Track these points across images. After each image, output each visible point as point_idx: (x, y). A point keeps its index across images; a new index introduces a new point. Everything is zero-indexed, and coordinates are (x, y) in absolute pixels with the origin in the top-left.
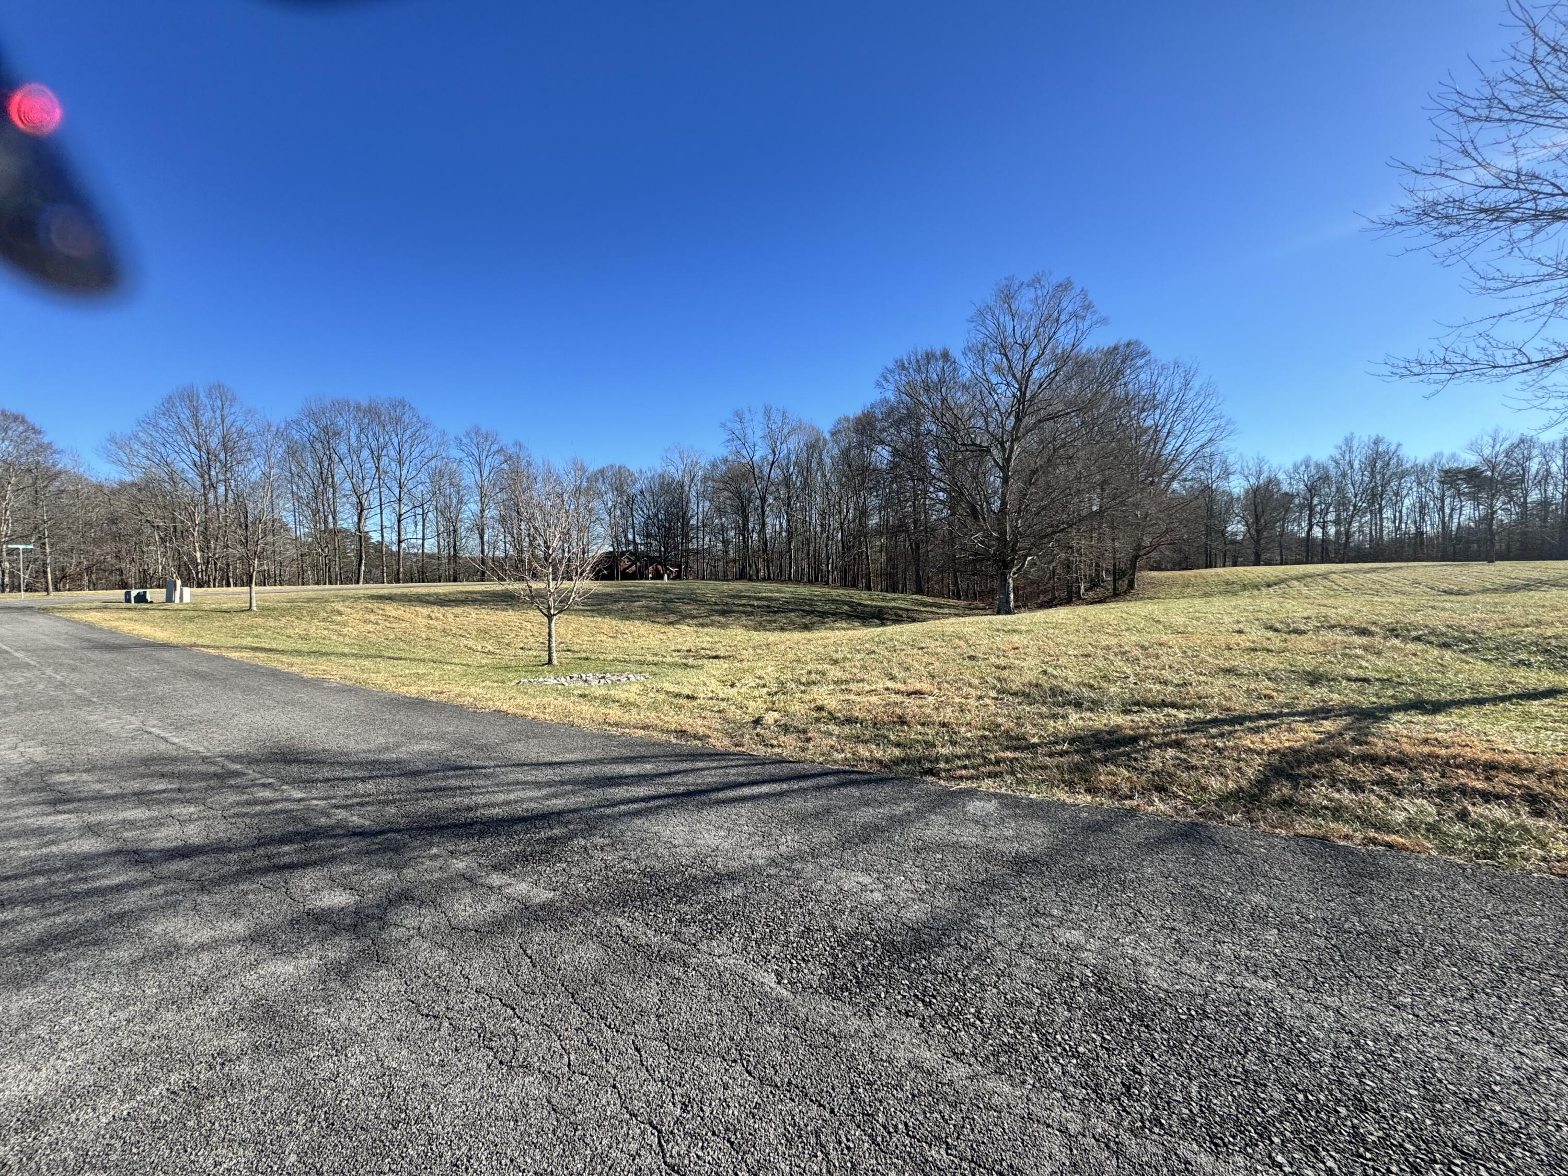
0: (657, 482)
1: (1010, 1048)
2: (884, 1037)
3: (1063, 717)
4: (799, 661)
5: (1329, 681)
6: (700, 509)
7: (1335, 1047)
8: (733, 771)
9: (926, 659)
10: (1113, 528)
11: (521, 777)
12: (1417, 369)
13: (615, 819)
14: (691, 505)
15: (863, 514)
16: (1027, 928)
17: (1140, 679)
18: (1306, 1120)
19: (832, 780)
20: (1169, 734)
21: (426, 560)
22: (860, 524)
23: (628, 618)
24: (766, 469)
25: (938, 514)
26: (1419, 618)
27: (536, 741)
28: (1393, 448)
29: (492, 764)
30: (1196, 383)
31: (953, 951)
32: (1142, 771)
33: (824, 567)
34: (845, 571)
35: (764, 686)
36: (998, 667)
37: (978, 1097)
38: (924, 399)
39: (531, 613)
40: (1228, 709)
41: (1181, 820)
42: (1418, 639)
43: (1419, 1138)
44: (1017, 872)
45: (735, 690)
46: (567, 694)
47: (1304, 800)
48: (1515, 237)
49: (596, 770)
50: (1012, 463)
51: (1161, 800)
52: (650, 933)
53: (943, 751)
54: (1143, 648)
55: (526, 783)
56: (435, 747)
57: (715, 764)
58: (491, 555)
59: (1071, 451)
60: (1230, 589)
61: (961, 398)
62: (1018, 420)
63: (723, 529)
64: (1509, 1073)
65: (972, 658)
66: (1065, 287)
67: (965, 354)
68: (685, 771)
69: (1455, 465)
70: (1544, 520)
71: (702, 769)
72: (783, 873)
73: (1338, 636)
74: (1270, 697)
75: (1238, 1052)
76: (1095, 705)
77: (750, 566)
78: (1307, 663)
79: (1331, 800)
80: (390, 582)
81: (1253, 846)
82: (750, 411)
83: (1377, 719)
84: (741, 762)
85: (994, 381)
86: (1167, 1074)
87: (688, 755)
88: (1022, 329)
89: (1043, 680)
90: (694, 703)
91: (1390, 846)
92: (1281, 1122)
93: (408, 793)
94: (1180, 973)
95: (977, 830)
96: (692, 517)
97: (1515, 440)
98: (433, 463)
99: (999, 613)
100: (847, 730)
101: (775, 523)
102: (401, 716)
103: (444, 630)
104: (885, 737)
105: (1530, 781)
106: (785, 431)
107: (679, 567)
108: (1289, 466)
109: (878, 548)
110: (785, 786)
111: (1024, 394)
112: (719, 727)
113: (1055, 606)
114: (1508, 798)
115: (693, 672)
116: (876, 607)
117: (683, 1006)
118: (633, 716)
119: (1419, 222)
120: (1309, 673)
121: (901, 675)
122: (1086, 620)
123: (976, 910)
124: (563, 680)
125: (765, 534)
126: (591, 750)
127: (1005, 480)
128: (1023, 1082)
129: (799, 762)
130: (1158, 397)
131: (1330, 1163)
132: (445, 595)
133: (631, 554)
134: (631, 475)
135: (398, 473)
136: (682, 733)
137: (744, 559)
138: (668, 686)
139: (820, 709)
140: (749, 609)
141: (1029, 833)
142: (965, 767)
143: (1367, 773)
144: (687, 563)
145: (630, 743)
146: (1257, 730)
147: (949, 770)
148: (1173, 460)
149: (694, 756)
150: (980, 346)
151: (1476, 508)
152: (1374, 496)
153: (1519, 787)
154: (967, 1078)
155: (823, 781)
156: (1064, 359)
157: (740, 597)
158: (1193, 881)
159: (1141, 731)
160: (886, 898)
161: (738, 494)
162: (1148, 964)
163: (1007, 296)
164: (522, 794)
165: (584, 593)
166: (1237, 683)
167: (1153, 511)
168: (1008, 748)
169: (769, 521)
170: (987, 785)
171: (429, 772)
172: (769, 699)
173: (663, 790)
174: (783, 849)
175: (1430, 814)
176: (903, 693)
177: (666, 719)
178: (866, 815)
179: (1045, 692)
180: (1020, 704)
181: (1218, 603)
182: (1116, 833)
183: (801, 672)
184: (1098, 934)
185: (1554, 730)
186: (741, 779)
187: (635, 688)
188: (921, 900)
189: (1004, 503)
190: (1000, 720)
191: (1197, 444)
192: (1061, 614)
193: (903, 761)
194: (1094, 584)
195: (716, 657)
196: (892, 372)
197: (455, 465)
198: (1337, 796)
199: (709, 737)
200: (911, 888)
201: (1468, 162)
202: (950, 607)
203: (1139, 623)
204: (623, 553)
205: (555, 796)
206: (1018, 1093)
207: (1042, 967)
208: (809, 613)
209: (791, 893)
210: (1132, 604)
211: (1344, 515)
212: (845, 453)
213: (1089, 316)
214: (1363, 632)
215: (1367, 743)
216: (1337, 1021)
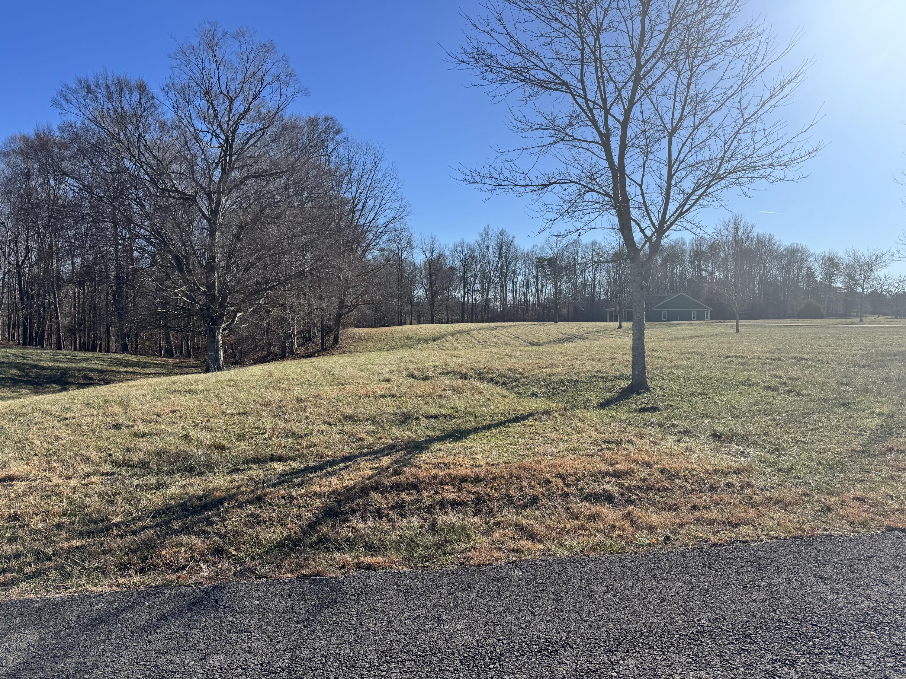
5: (414, 419)
20: (257, 490)
26: (500, 364)
30: (383, 166)
32: (212, 535)
40: (322, 457)
42: (490, 379)
47: (334, 536)
50: (220, 216)
51: (212, 564)
60: (408, 343)
62: (225, 172)
66: (268, 48)
67: (164, 91)
69: (542, 255)
70: (583, 295)
73: (446, 381)
74: (362, 440)
76: (209, 469)
78: (411, 405)
79: (355, 531)
81: (251, 599)
83: (421, 450)
85: (200, 128)
88: (226, 80)
89: (176, 445)
99: (208, 370)
105: (480, 488)
111: (230, 146)
114: (464, 504)
120: (405, 415)
130: (354, 173)
141: (8, 649)
142: (5, 571)
143: (390, 500)
146: (331, 474)
148: (368, 230)
152: (501, 273)
153: (474, 494)
156: (269, 120)
159: (234, 491)
163: (211, 41)
166: (347, 429)
168: (80, 535)
175: (414, 529)
179: (167, 460)
180: (130, 477)
185: (515, 444)
190: (93, 501)
191: (386, 219)
194: (306, 339)
215: (401, 473)
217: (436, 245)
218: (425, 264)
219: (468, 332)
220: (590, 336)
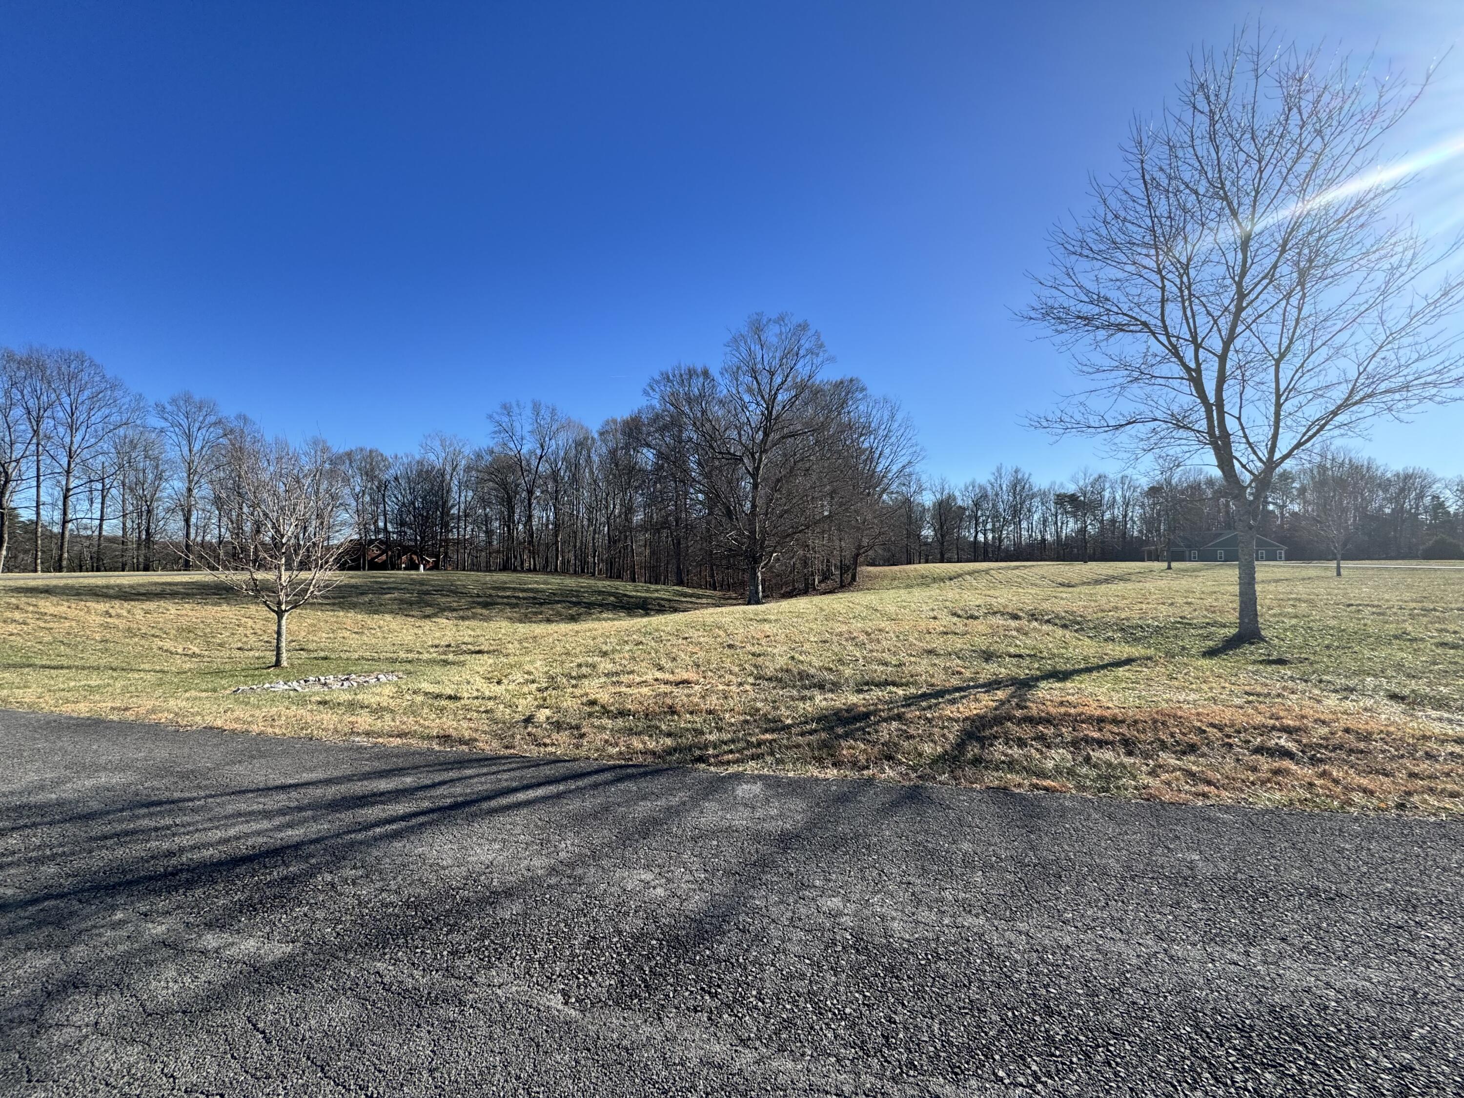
0: (415, 468)
1: (788, 1024)
2: (675, 1038)
3: (810, 699)
4: (568, 654)
5: (998, 657)
6: (463, 499)
7: (1029, 965)
8: (505, 776)
9: (691, 648)
10: (839, 530)
11: (243, 807)
12: (1045, 424)
13: (369, 845)
14: (453, 494)
15: (629, 510)
16: (796, 902)
17: (868, 661)
18: (1015, 1033)
19: (608, 776)
20: (892, 709)
21: (104, 544)
22: (626, 520)
23: (376, 612)
24: (534, 463)
25: (698, 513)
26: (1046, 606)
27: (263, 761)
28: (1026, 476)
29: (203, 794)
30: (899, 417)
31: (734, 936)
32: (874, 743)
33: (590, 559)
34: (610, 563)
35: (533, 682)
36: (753, 655)
37: (766, 1079)
38: (686, 409)
39: (253, 608)
40: (932, 685)
41: (907, 783)
42: (1048, 621)
43: (1087, 1029)
44: (784, 849)
45: (502, 688)
46: (302, 701)
47: (989, 758)
48: (1098, 338)
49: (344, 789)
50: (761, 472)
51: (890, 767)
52: (417, 974)
53: (712, 738)
54: (868, 634)
55: (252, 813)
56: (117, 779)
57: (485, 770)
58: (199, 539)
59: (807, 465)
60: (925, 581)
61: (717, 411)
62: (766, 435)
63: (487, 520)
64: (1134, 961)
65: (730, 646)
66: (803, 327)
67: (722, 374)
68: (452, 781)
69: (1062, 491)
70: (1113, 533)
71: (470, 777)
72: (565, 881)
73: (998, 621)
74: (960, 673)
75: (965, 985)
76: (835, 687)
77: (515, 557)
78: (982, 643)
79: (1006, 755)
80: (46, 570)
81: (960, 801)
82: (518, 405)
83: (1030, 687)
84: (514, 765)
85: (747, 400)
86: (915, 1019)
87: (455, 762)
88: (769, 358)
89: (792, 665)
90: (458, 704)
91: (1046, 789)
92: (999, 1041)
93: (76, 843)
94: (917, 922)
95: (747, 813)
96: (453, 506)
97: (1096, 476)
98: (121, 431)
99: (749, 603)
100: (620, 722)
101: (542, 516)
102: (65, 742)
103: (129, 630)
104: (657, 728)
105: (1124, 730)
106: (554, 428)
107: (437, 557)
108: (962, 486)
109: (641, 543)
110: (561, 788)
111: (770, 413)
112: (486, 728)
113: (796, 596)
114: (1112, 743)
115: (454, 669)
116: (641, 597)
117: (461, 1052)
118: (387, 723)
119: (1043, 319)
120: (984, 652)
121: (668, 665)
122: (822, 609)
123: (751, 891)
124: (295, 684)
125: (531, 526)
126: (336, 767)
127: (755, 486)
128: (803, 1055)
129: (574, 760)
130: (873, 425)
131: (1034, 1067)
132: (131, 586)
133: (381, 542)
134: (384, 460)
135: (67, 440)
136: (445, 738)
137: (509, 549)
138: (426, 686)
139: (593, 703)
140: (514, 601)
141: (790, 810)
142: (731, 752)
143: (1026, 732)
144: (446, 554)
145: (384, 754)
146: (953, 702)
147: (717, 756)
148: (883, 477)
149: (462, 763)
150: (735, 369)
151: (1076, 523)
152: (1015, 511)
153: (1118, 734)
154: (754, 1063)
155: (600, 778)
156: (802, 388)
157: (504, 589)
158: (920, 838)
159: (872, 708)
160: (668, 893)
161: (504, 485)
162: (893, 919)
163: (758, 329)
164: (245, 828)
165: (326, 586)
166: (937, 662)
167: (869, 517)
168: (766, 731)
169: (536, 513)
170: (751, 767)
171: (108, 813)
172: (539, 695)
173: (426, 804)
174: (563, 855)
175: (1068, 761)
176: (671, 683)
177: (426, 723)
178: (643, 809)
179: (794, 676)
180: (774, 688)
181: (918, 594)
182: (860, 802)
183: (570, 665)
184: (853, 897)
185: (1133, 689)
186: (514, 784)
187: (389, 690)
188: (702, 889)
189: (754, 506)
190: (759, 705)
191: (900, 465)
192: (801, 604)
193: (675, 750)
194: (826, 576)
195: (479, 652)
196: (658, 382)
197: (153, 435)
198: (1010, 752)
199: (476, 740)
200: (692, 878)
201: (1070, 282)
202: (708, 597)
203: (862, 612)
204: (371, 542)
205: (290, 825)
206: (799, 1067)
207: (810, 937)
208: (575, 604)
209: (574, 901)
210: (855, 594)
211: (997, 525)
212: (613, 453)
213: (821, 354)
214: (1016, 617)
215: (1026, 707)
216: (1028, 943)
217: (946, 486)
218: (934, 505)
219: (987, 572)
220: (1133, 578)
